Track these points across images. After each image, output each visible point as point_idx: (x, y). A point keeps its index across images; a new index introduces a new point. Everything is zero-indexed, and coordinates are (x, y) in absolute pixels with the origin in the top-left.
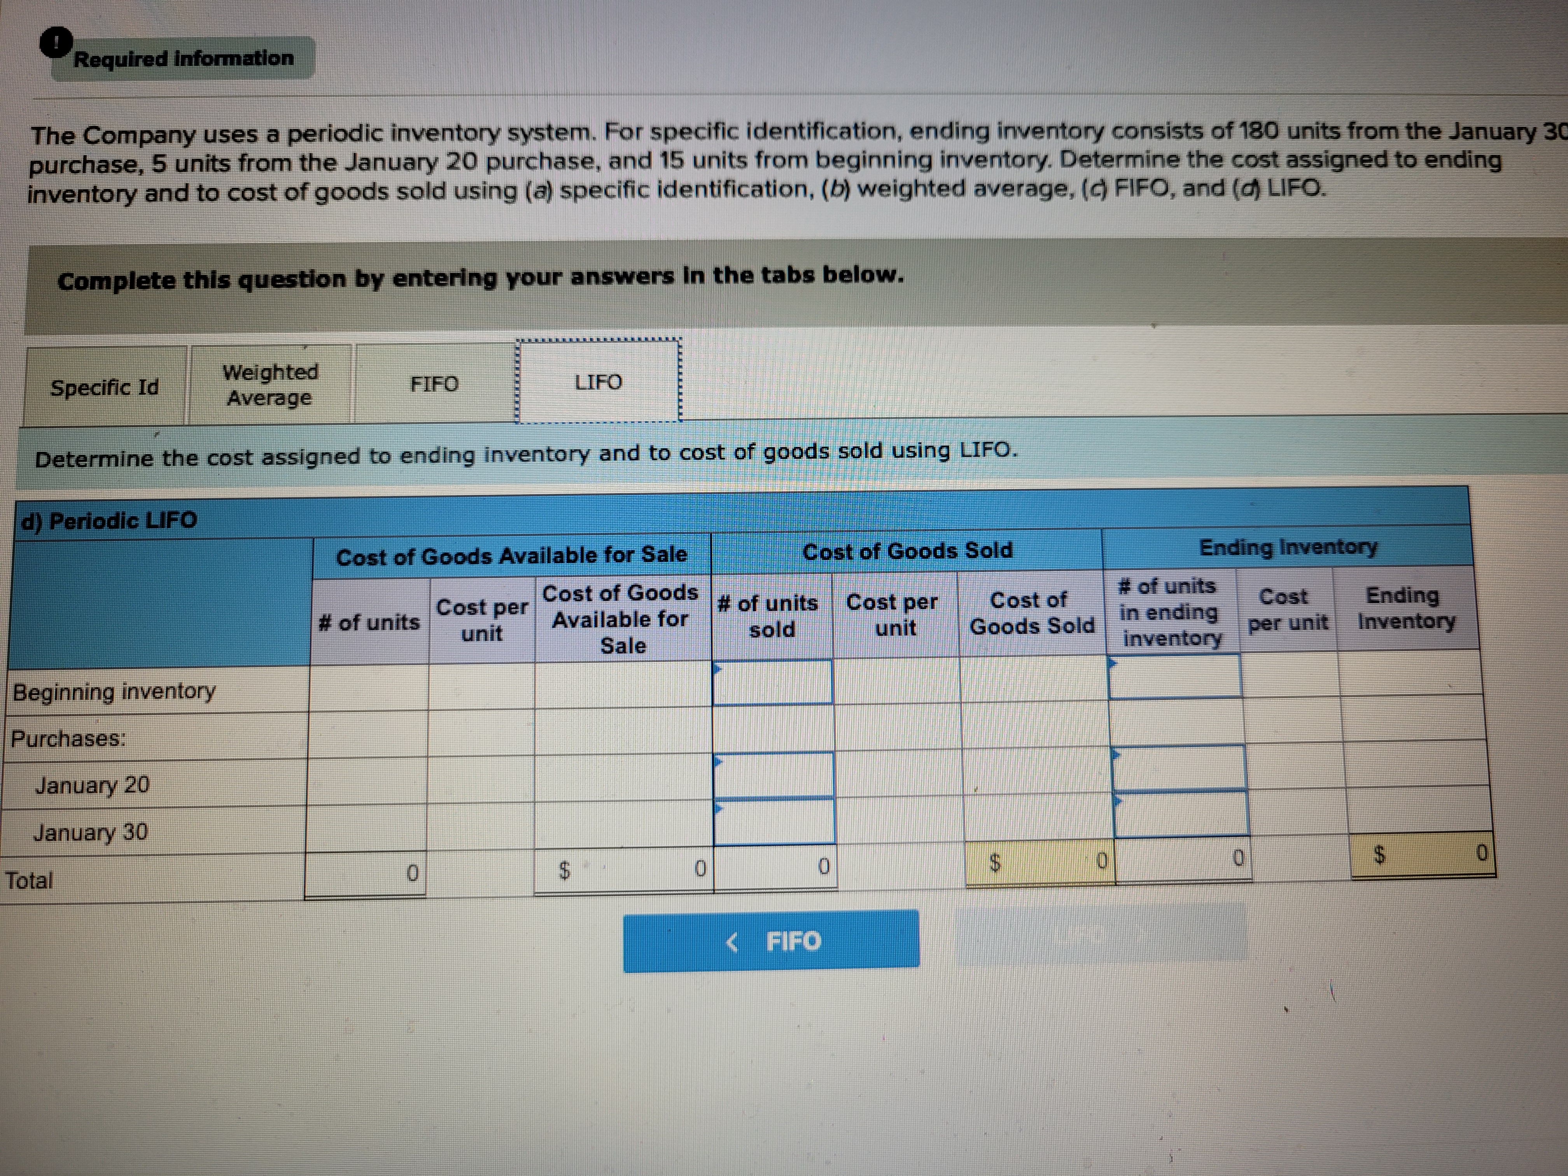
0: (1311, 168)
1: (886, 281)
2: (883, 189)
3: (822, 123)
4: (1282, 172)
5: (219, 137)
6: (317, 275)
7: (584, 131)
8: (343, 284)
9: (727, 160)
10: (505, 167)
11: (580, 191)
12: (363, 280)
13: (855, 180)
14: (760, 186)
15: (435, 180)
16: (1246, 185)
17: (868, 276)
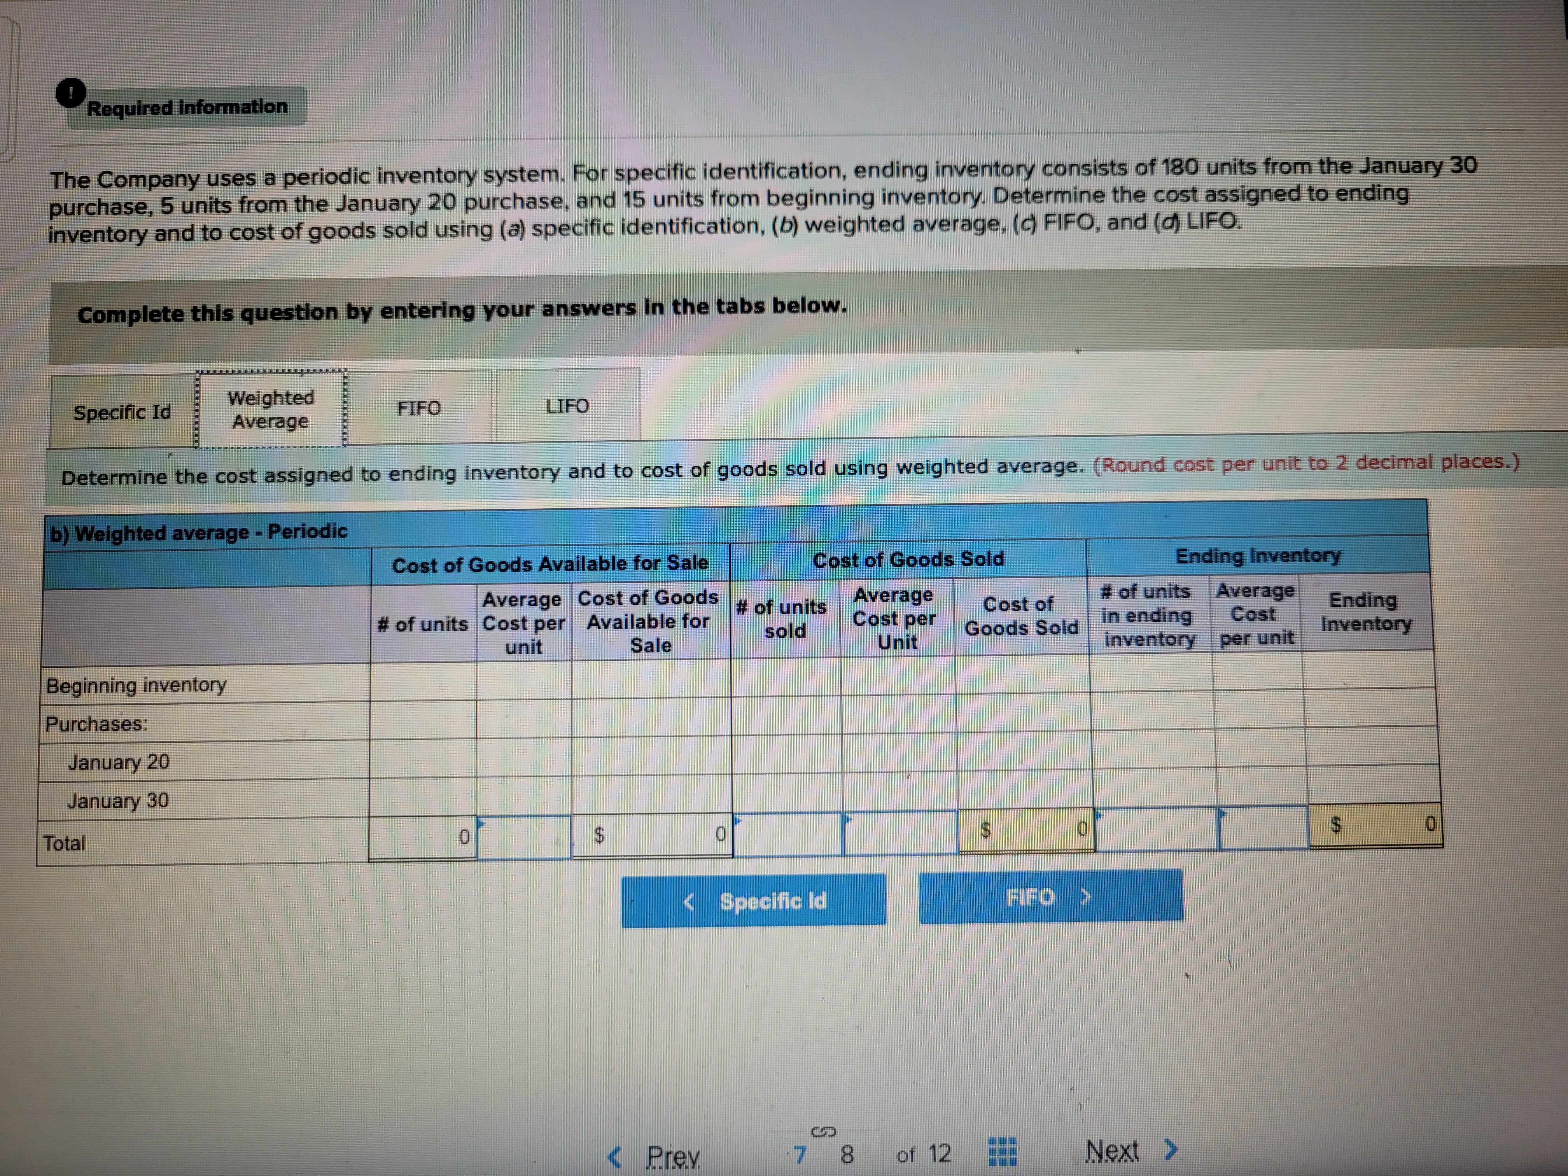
0: (1228, 202)
1: (831, 311)
2: (828, 225)
3: (773, 164)
4: (1202, 206)
5: (220, 181)
6: (311, 308)
7: (553, 173)
8: (336, 317)
9: (685, 199)
10: (481, 207)
11: (550, 230)
12: (353, 313)
13: (804, 216)
14: (715, 224)
15: (418, 220)
16: (1167, 219)
17: (814, 307)
